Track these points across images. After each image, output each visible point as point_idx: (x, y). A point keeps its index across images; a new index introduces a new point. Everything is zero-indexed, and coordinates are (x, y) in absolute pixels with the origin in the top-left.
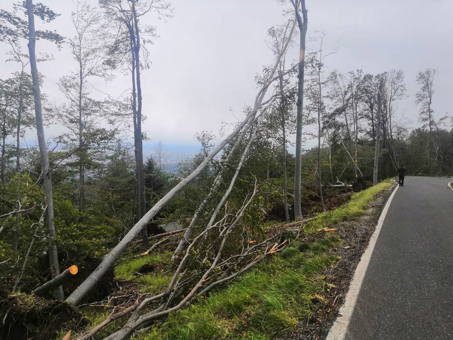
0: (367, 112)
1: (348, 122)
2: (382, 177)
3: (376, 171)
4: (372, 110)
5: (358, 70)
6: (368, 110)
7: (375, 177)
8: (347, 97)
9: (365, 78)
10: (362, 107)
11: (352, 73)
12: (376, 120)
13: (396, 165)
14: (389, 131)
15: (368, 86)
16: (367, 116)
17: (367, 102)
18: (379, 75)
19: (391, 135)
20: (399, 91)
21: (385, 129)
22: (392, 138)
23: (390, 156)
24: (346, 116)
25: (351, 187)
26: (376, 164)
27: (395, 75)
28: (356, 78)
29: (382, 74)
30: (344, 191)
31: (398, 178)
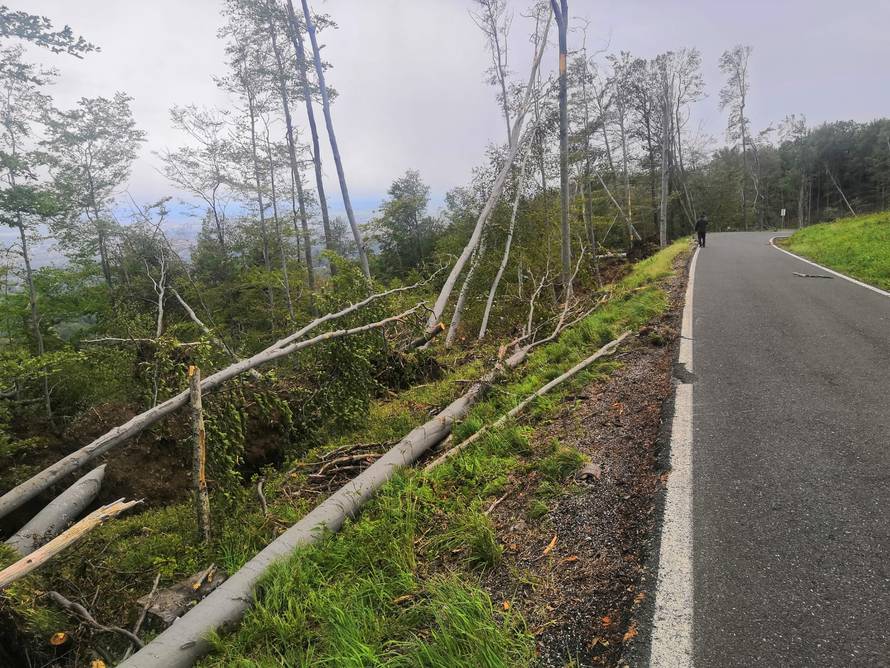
0: (639, 125)
1: (610, 145)
2: (672, 237)
3: (663, 227)
4: (647, 122)
5: (622, 52)
6: (640, 122)
7: (663, 237)
8: (605, 100)
9: (632, 66)
10: (632, 117)
11: (613, 59)
12: (656, 138)
13: (690, 214)
14: (678, 160)
15: (639, 80)
16: (640, 134)
17: (638, 108)
18: (658, 59)
19: (682, 165)
20: (692, 87)
21: (670, 156)
22: (682, 168)
23: (682, 202)
24: (605, 135)
25: (624, 257)
26: (663, 216)
27: (686, 59)
28: (620, 67)
29: (664, 56)
30: (613, 264)
31: (696, 236)
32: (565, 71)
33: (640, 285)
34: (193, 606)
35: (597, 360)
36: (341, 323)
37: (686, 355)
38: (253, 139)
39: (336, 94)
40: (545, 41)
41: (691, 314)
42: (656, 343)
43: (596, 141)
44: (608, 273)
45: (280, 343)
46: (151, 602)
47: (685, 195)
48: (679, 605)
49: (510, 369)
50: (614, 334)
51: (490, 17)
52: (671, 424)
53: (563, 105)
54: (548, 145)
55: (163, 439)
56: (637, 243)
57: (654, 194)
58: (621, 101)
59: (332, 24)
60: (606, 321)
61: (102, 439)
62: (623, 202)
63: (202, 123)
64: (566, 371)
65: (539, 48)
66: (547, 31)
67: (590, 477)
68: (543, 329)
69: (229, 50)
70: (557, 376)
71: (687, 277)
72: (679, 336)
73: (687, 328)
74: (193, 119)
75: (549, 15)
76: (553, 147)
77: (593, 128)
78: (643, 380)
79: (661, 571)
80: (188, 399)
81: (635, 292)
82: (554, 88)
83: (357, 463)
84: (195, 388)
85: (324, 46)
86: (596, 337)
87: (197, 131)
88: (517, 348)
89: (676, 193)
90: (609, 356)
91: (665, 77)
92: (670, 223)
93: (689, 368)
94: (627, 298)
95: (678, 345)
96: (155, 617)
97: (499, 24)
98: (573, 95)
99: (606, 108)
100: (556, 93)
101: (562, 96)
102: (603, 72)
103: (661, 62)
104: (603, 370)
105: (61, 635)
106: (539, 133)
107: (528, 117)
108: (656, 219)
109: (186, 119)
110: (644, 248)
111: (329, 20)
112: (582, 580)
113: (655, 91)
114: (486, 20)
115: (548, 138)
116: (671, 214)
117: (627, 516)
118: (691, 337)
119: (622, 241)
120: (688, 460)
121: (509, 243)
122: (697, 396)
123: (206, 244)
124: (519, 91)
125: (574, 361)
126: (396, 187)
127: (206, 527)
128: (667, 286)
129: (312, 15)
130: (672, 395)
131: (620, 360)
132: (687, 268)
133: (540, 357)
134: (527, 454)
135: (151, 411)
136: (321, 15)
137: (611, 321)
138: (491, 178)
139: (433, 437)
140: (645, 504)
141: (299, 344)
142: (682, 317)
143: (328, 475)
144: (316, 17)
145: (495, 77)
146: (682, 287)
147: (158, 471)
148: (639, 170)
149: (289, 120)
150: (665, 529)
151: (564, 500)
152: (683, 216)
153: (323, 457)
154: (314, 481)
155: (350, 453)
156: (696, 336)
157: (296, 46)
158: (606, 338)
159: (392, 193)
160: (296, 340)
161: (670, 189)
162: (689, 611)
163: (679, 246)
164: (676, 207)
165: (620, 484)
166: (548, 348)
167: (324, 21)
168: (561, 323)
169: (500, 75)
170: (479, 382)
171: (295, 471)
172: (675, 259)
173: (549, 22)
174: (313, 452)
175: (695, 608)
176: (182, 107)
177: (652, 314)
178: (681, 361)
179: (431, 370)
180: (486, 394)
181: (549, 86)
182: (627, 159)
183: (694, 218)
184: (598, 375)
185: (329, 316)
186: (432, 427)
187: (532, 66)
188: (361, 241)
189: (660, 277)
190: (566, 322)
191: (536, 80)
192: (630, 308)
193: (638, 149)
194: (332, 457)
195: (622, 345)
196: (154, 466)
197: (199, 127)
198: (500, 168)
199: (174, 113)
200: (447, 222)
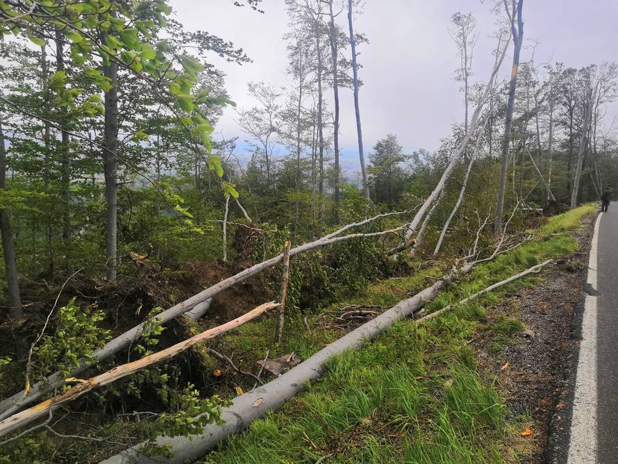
0: (563, 117)
1: (540, 130)
2: (581, 201)
3: (575, 193)
4: (571, 114)
5: (557, 64)
6: (565, 115)
7: (573, 200)
8: (540, 97)
9: (564, 73)
10: (559, 111)
11: (549, 68)
12: (576, 128)
13: (597, 186)
14: (593, 144)
15: (568, 84)
16: (564, 123)
17: (565, 104)
18: (583, 69)
19: (595, 148)
20: (611, 91)
21: (587, 141)
22: (595, 151)
23: (591, 176)
24: (537, 122)
25: (541, 211)
26: (576, 186)
27: (607, 70)
28: (554, 74)
29: (588, 68)
30: (532, 215)
31: (601, 203)
32: (516, 76)
33: (555, 232)
34: (287, 370)
35: (527, 275)
36: (357, 229)
37: (592, 279)
38: (299, 106)
39: (362, 84)
40: (504, 55)
41: (596, 255)
42: (570, 270)
43: (531, 127)
44: (528, 221)
45: (328, 236)
46: (265, 364)
47: (594, 171)
48: (590, 399)
49: (462, 274)
50: (538, 261)
51: (462, 35)
52: (582, 316)
53: (511, 101)
54: (497, 127)
55: (246, 284)
56: (552, 203)
57: (569, 169)
58: (552, 98)
59: (366, 40)
60: (531, 252)
61: (242, 273)
62: (545, 172)
63: (265, 93)
64: (504, 279)
65: (499, 60)
66: (506, 48)
67: (528, 336)
68: (485, 252)
69: (289, 48)
70: (497, 282)
71: (593, 230)
72: (586, 268)
73: (593, 262)
74: (260, 91)
75: (509, 36)
76: (500, 129)
77: (528, 116)
78: (561, 291)
79: (577, 384)
80: (282, 260)
81: (552, 236)
82: (506, 88)
83: (365, 315)
84: (287, 254)
85: (359, 53)
86: (524, 261)
87: (262, 98)
88: (465, 263)
89: (588, 169)
90: (535, 274)
91: (588, 83)
92: (580, 190)
93: (595, 287)
94: (546, 239)
95: (587, 273)
96: (267, 371)
97: (469, 39)
98: (520, 93)
99: (540, 103)
100: (507, 91)
101: (512, 94)
102: (541, 76)
103: (586, 72)
104: (532, 282)
105: (219, 371)
106: (492, 119)
107: (485, 106)
108: (569, 187)
109: (256, 90)
110: (558, 206)
111: (364, 37)
112: (527, 382)
113: (580, 93)
114: (459, 36)
115: (497, 122)
116: (582, 183)
117: (553, 359)
118: (596, 269)
119: (539, 200)
120: (594, 336)
121: (462, 192)
122: (599, 303)
123: (253, 170)
124: (481, 88)
125: (510, 275)
126: (379, 145)
127: (280, 335)
128: (577, 235)
129: (354, 33)
130: (583, 301)
131: (543, 277)
132: (592, 224)
133: (482, 270)
134: (483, 321)
135: (263, 263)
136: (359, 34)
137: (535, 252)
138: (453, 147)
139: (413, 307)
140: (566, 353)
141: (339, 238)
142: (589, 256)
143: (347, 319)
144: (357, 35)
145: (460, 76)
146: (589, 236)
147: (241, 303)
148: (559, 150)
149: (320, 96)
150: (579, 366)
151: (510, 346)
152: (591, 187)
153: (342, 309)
154: (339, 322)
155: (359, 309)
156: (599, 270)
157: (332, 48)
158: (532, 262)
159: (376, 148)
160: (337, 236)
161: (583, 167)
162: (595, 402)
163: (586, 208)
164: (585, 180)
165: (546, 343)
166: (489, 264)
167: (362, 38)
168: (497, 250)
169: (465, 74)
170: (442, 279)
171: (324, 314)
172: (583, 217)
173: (508, 42)
174: (334, 305)
175: (598, 402)
176: (255, 83)
177: (566, 251)
178: (589, 281)
179: (404, 269)
180: (446, 287)
181: (502, 86)
182: (551, 140)
183: (600, 189)
184: (529, 284)
185: (354, 224)
186: (413, 301)
187: (492, 72)
188: (367, 180)
189: (571, 229)
190: (501, 250)
191: (494, 81)
192: (548, 246)
193: (561, 134)
194: (346, 310)
195: (543, 268)
196: (239, 299)
197: (264, 96)
198: (459, 140)
199: (250, 85)
200: (412, 172)
